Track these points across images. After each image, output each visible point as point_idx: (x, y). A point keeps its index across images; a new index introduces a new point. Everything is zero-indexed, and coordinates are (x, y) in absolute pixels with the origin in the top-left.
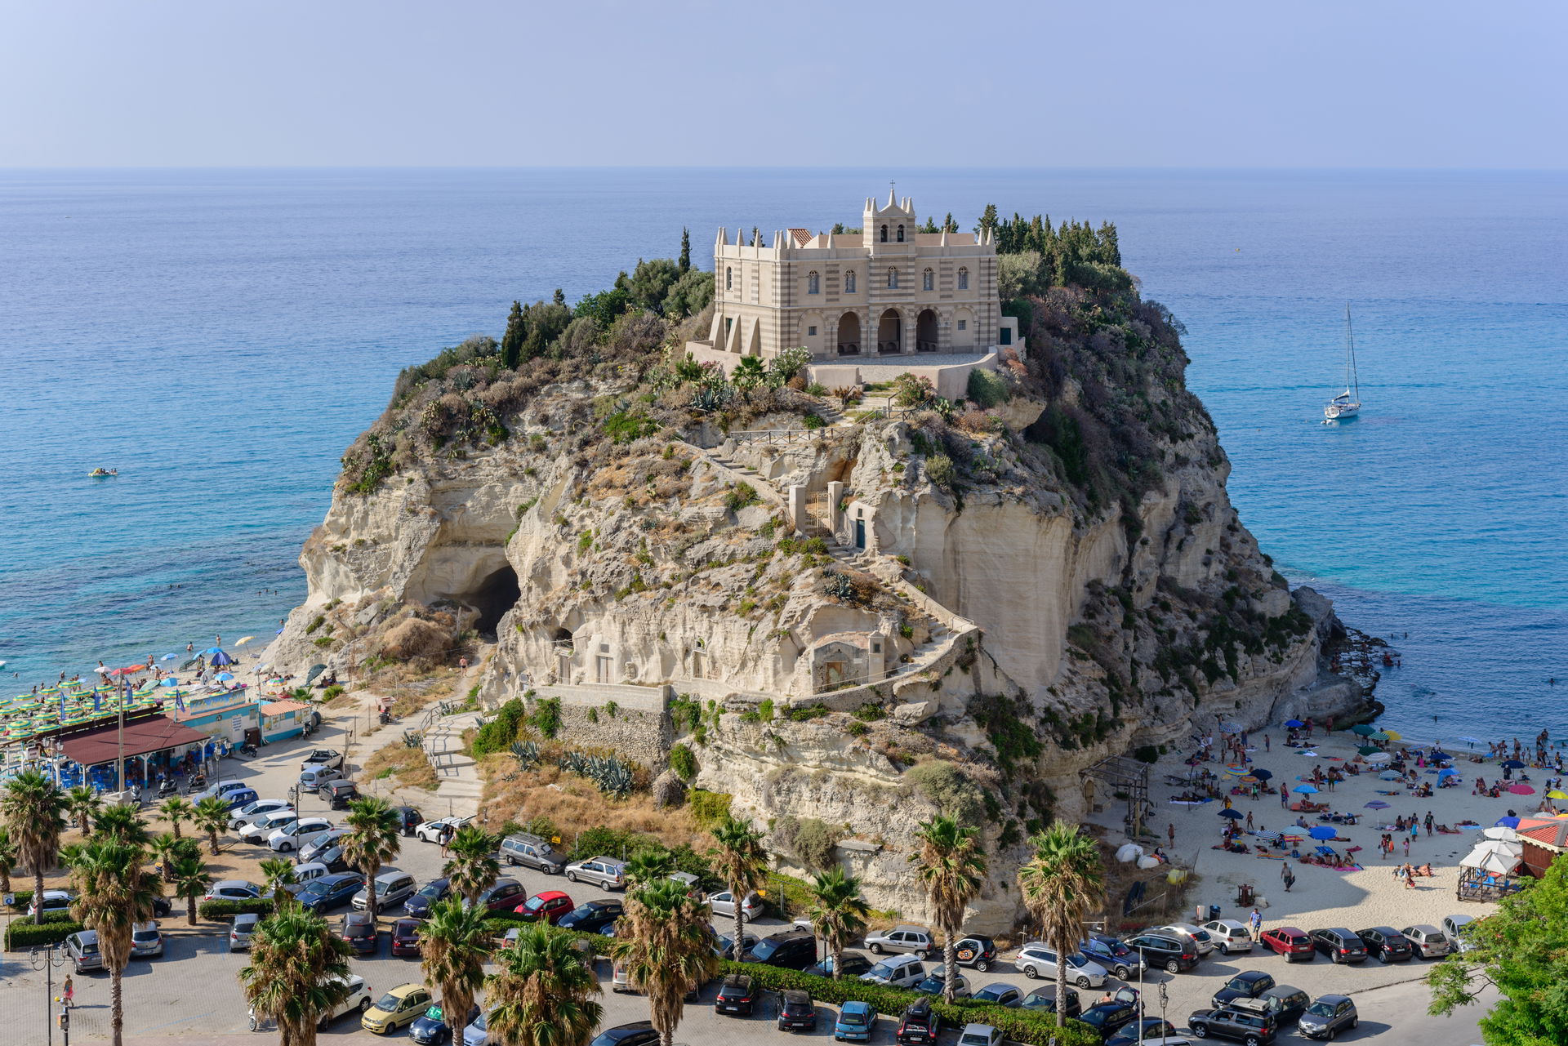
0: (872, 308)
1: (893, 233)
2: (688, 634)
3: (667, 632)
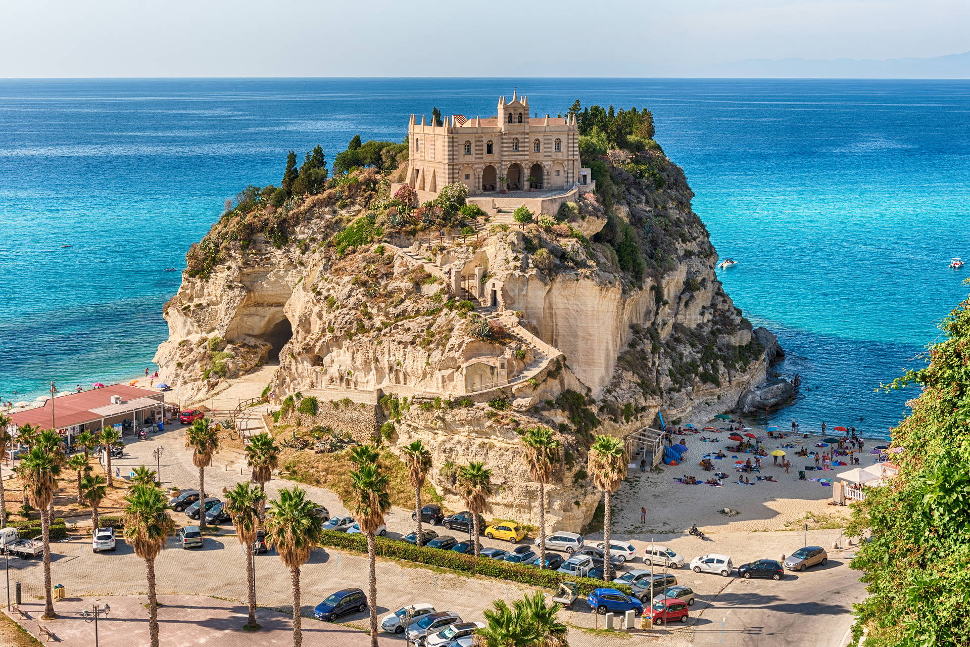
0: (503, 163)
1: (515, 118)
2: (391, 359)
3: (379, 357)
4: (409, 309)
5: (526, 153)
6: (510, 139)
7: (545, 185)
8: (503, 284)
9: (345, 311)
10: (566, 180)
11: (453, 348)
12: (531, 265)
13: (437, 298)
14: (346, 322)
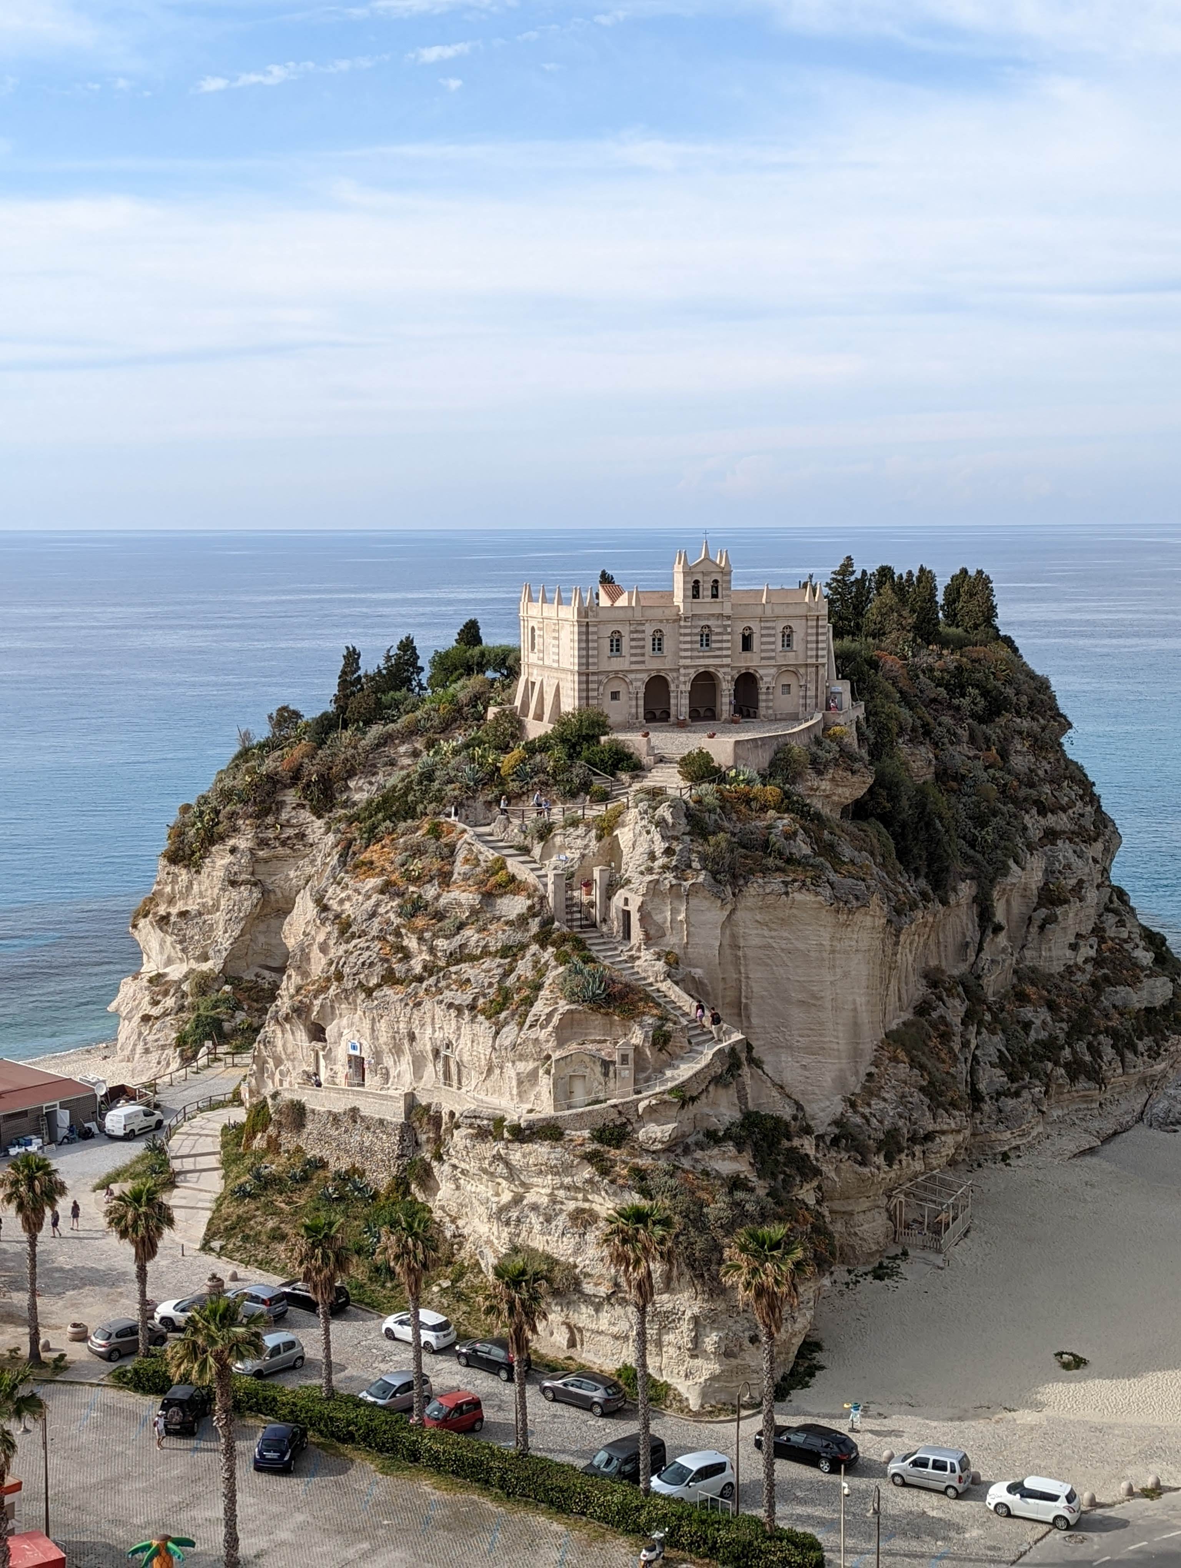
0: (682, 671)
1: (706, 590)
2: (437, 1034)
3: (417, 1032)
4: (472, 943)
5: (725, 653)
6: (696, 627)
7: (762, 711)
8: (641, 899)
9: (361, 942)
10: (802, 701)
11: (537, 1021)
12: (696, 865)
13: (522, 921)
14: (363, 964)
